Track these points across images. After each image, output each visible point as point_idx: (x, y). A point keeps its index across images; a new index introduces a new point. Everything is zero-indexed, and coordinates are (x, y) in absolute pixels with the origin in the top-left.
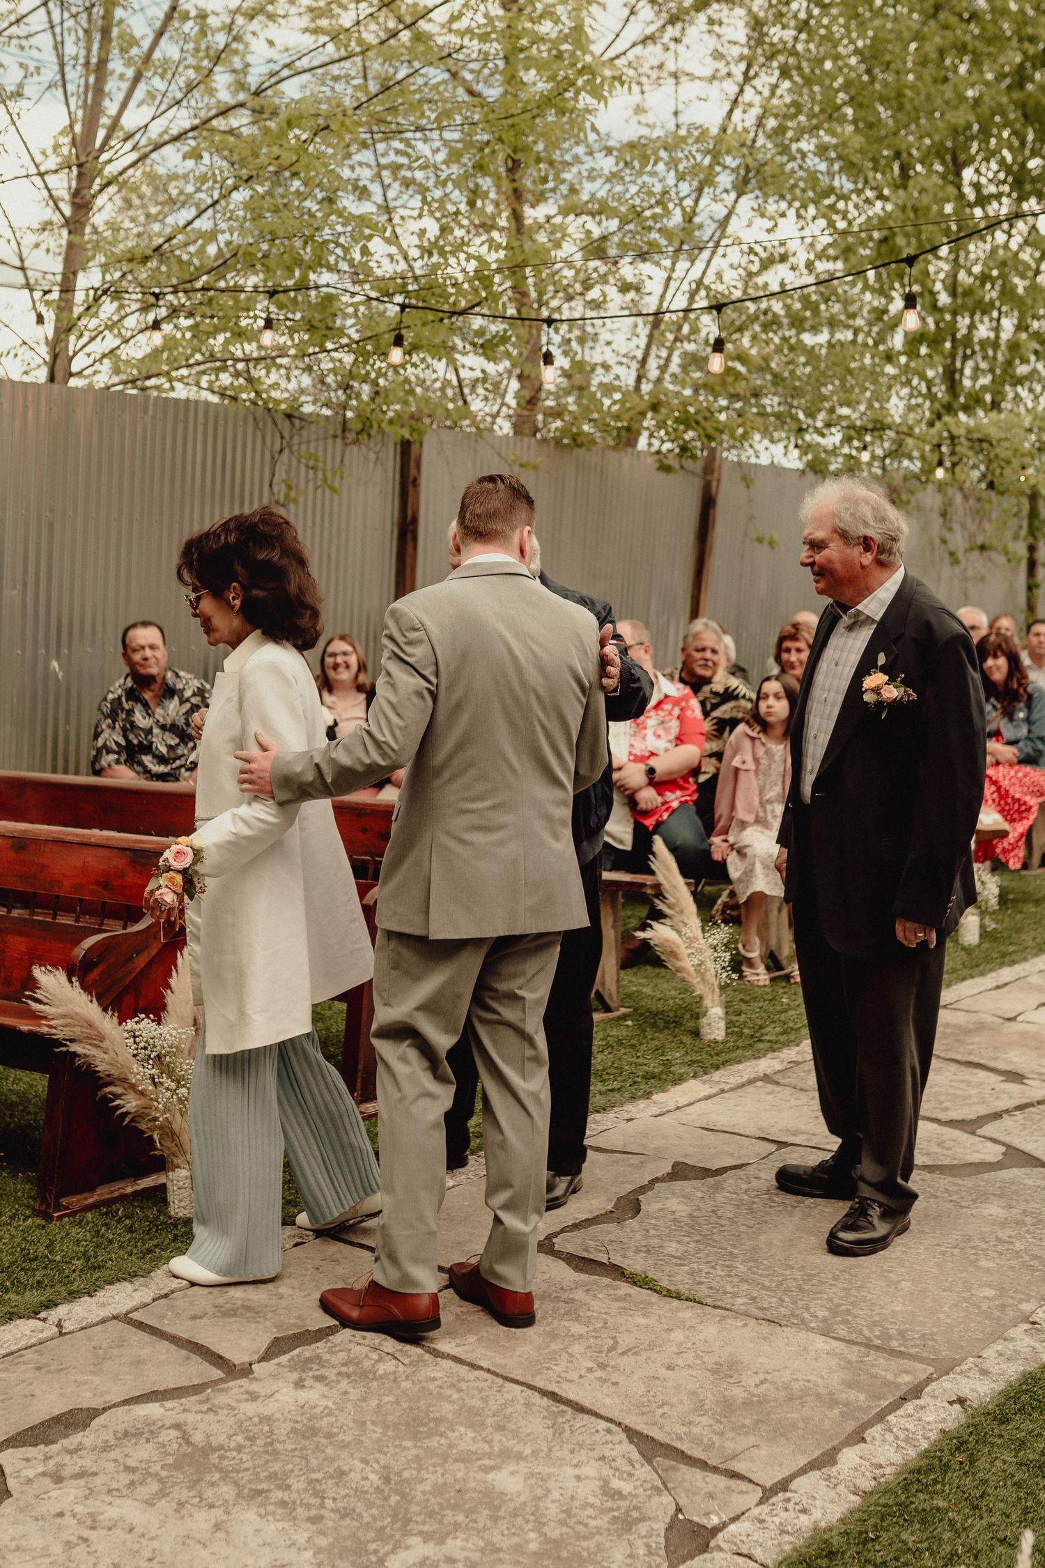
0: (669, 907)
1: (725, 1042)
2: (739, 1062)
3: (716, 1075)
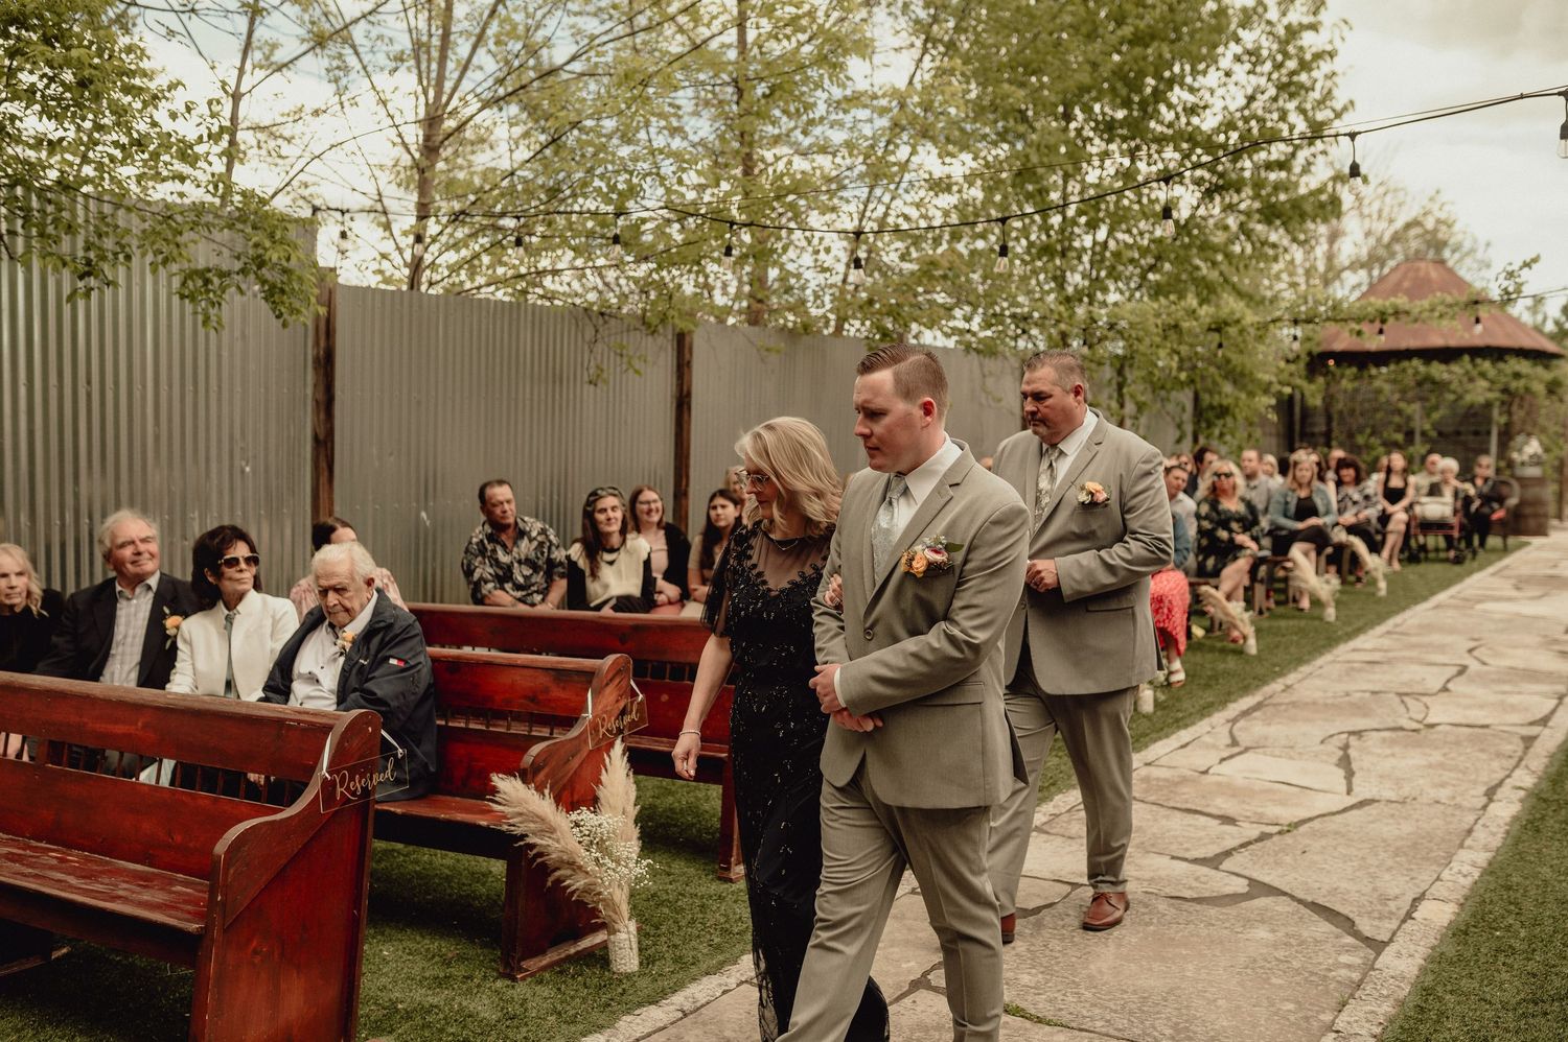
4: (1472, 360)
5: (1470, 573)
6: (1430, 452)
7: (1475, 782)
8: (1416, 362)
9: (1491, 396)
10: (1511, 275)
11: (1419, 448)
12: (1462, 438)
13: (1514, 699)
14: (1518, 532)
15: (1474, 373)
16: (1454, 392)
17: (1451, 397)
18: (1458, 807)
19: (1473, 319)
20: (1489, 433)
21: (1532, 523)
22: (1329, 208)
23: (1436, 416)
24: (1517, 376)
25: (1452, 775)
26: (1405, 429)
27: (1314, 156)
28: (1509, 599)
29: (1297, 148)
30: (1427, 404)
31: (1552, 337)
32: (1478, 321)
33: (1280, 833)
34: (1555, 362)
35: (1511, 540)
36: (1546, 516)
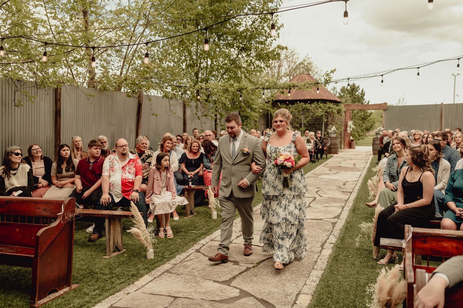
0: (137, 221)
1: (154, 259)
2: (159, 266)
3: (153, 272)
4: (318, 103)
5: (317, 166)
6: (306, 130)
7: (318, 241)
8: (302, 103)
9: (322, 113)
10: (327, 75)
11: (303, 128)
12: (315, 126)
13: (329, 209)
14: (330, 153)
15: (318, 107)
16: (313, 112)
17: (312, 114)
18: (312, 252)
19: (316, 89)
20: (322, 124)
21: (334, 150)
22: (277, 56)
23: (308, 119)
24: (330, 108)
25: (310, 239)
26: (299, 123)
27: (272, 40)
28: (328, 174)
29: (267, 37)
30: (305, 116)
31: (338, 97)
32: (318, 89)
33: (254, 267)
34: (339, 104)
35: (328, 155)
36: (337, 148)
